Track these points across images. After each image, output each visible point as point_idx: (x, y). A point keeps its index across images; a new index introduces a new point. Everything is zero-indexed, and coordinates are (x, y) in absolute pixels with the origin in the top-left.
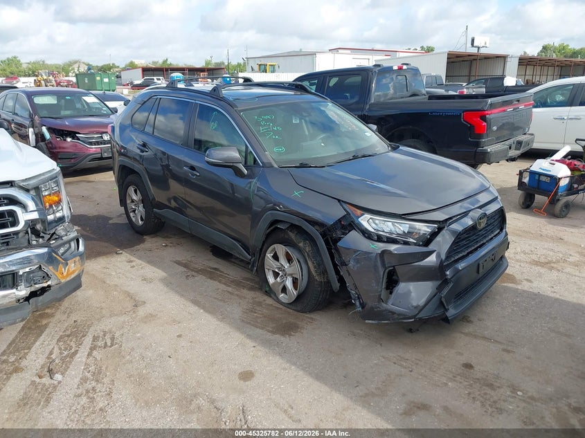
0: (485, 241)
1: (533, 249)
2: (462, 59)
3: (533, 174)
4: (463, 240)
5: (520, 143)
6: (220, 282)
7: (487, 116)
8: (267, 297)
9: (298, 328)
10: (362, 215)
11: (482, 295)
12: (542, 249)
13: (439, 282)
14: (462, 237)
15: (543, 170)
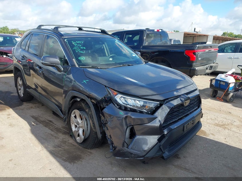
0: (189, 113)
1: (216, 118)
2: (190, 36)
3: (217, 80)
4: (176, 112)
5: (211, 67)
6: (49, 128)
7: (196, 53)
8: (71, 138)
9: (81, 158)
10: (117, 95)
11: (187, 142)
12: (221, 118)
13: (160, 136)
14: (175, 110)
15: (222, 79)
